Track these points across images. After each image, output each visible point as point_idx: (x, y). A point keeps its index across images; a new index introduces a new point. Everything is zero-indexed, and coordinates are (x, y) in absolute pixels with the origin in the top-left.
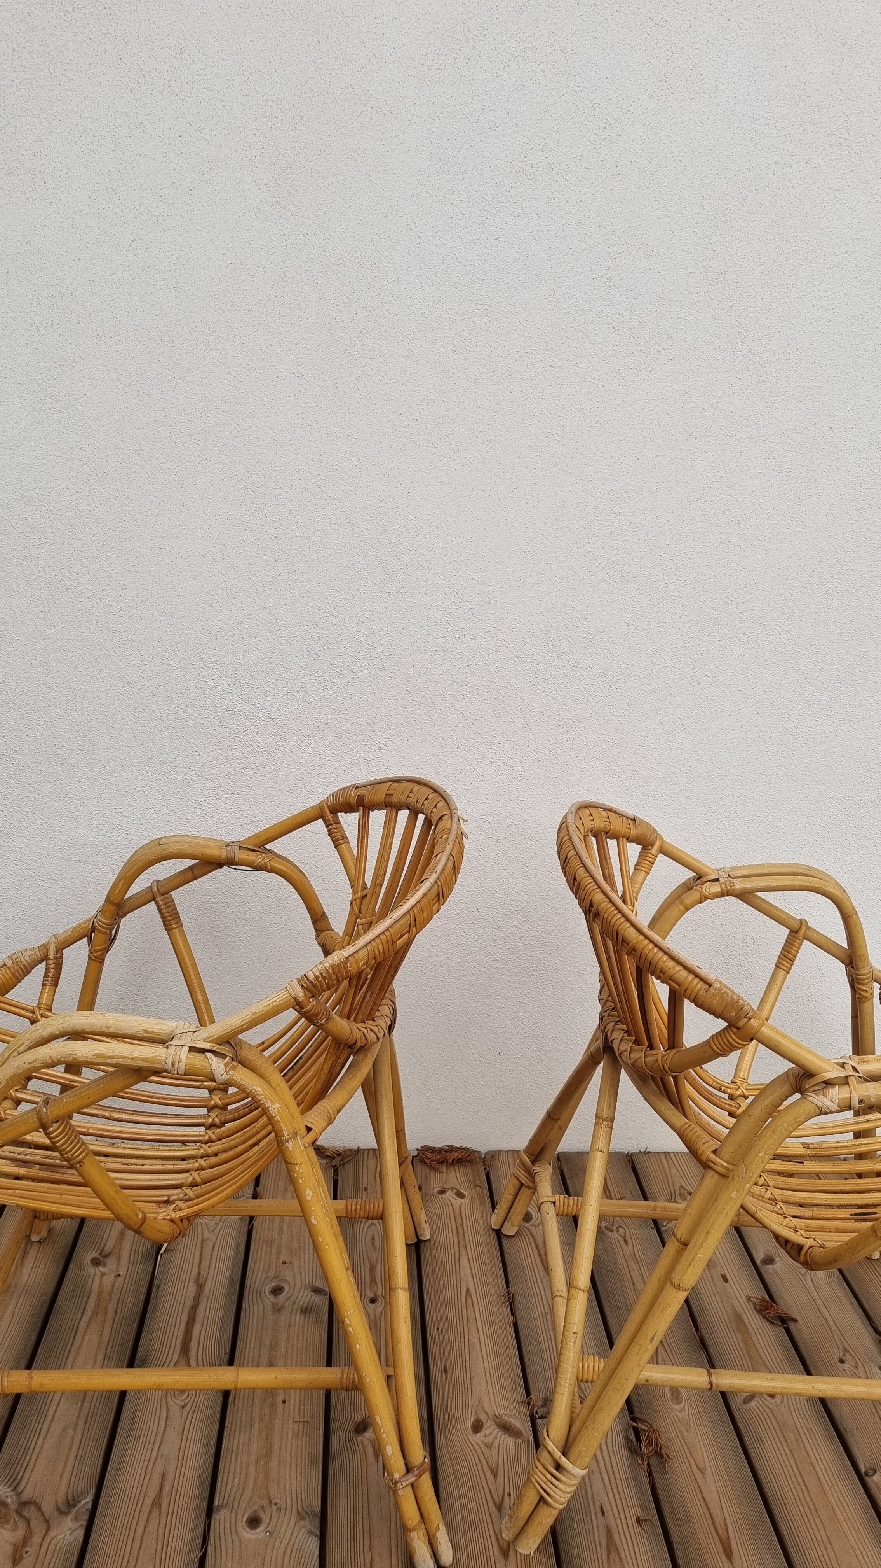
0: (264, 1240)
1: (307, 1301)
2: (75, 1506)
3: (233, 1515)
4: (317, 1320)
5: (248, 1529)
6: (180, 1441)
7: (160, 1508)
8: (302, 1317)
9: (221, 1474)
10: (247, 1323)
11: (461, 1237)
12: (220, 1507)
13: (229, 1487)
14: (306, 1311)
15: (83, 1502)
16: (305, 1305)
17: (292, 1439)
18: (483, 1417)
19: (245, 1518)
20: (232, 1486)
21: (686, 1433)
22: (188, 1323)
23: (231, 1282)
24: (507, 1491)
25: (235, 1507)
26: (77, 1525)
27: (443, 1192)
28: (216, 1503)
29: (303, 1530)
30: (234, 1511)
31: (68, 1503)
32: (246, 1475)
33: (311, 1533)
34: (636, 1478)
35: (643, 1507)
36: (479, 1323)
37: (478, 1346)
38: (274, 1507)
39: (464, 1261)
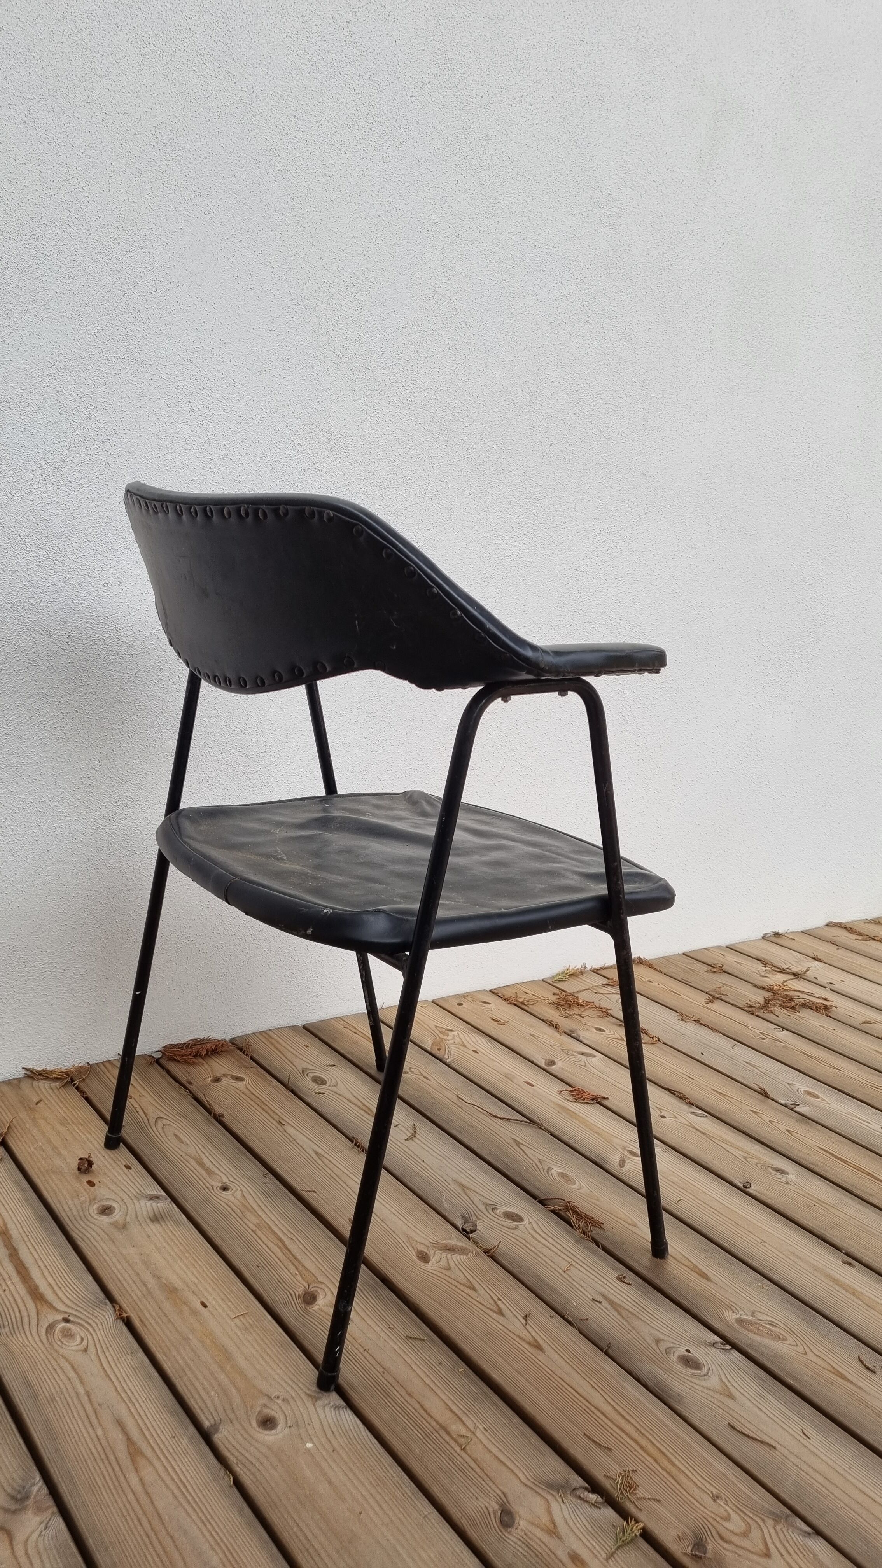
0: (47, 1171)
2: (27, 1497)
3: (237, 1426)
4: (178, 1223)
5: (268, 1432)
6: (110, 1384)
7: (142, 1454)
8: (158, 1226)
9: (189, 1396)
10: (95, 1250)
12: (216, 1427)
13: (209, 1404)
15: (36, 1488)
17: (243, 1334)
18: (421, 1248)
19: (254, 1424)
20: (212, 1401)
21: (598, 1203)
22: (19, 1272)
23: (41, 1219)
24: (496, 1299)
25: (233, 1417)
26: (46, 1516)
27: (217, 1080)
28: (207, 1424)
29: (327, 1409)
30: (235, 1422)
31: (13, 1498)
32: (220, 1385)
33: (337, 1407)
34: (589, 1249)
35: (616, 1269)
38: (279, 1401)
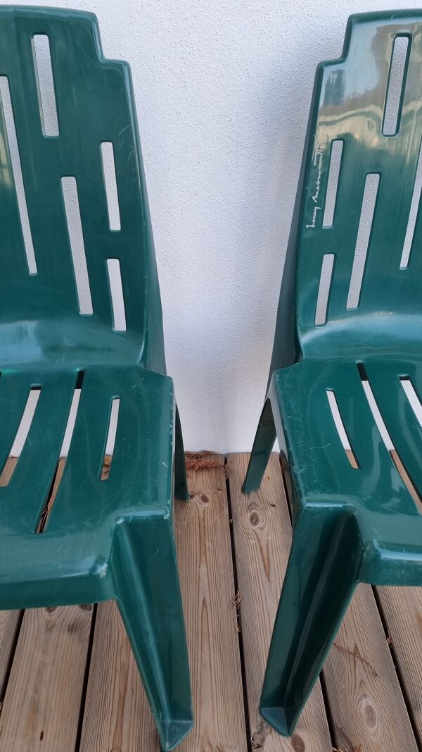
1: (74, 617)
11: (203, 544)
14: (72, 629)
16: (73, 621)
36: (211, 637)
37: (208, 664)
39: (203, 569)
